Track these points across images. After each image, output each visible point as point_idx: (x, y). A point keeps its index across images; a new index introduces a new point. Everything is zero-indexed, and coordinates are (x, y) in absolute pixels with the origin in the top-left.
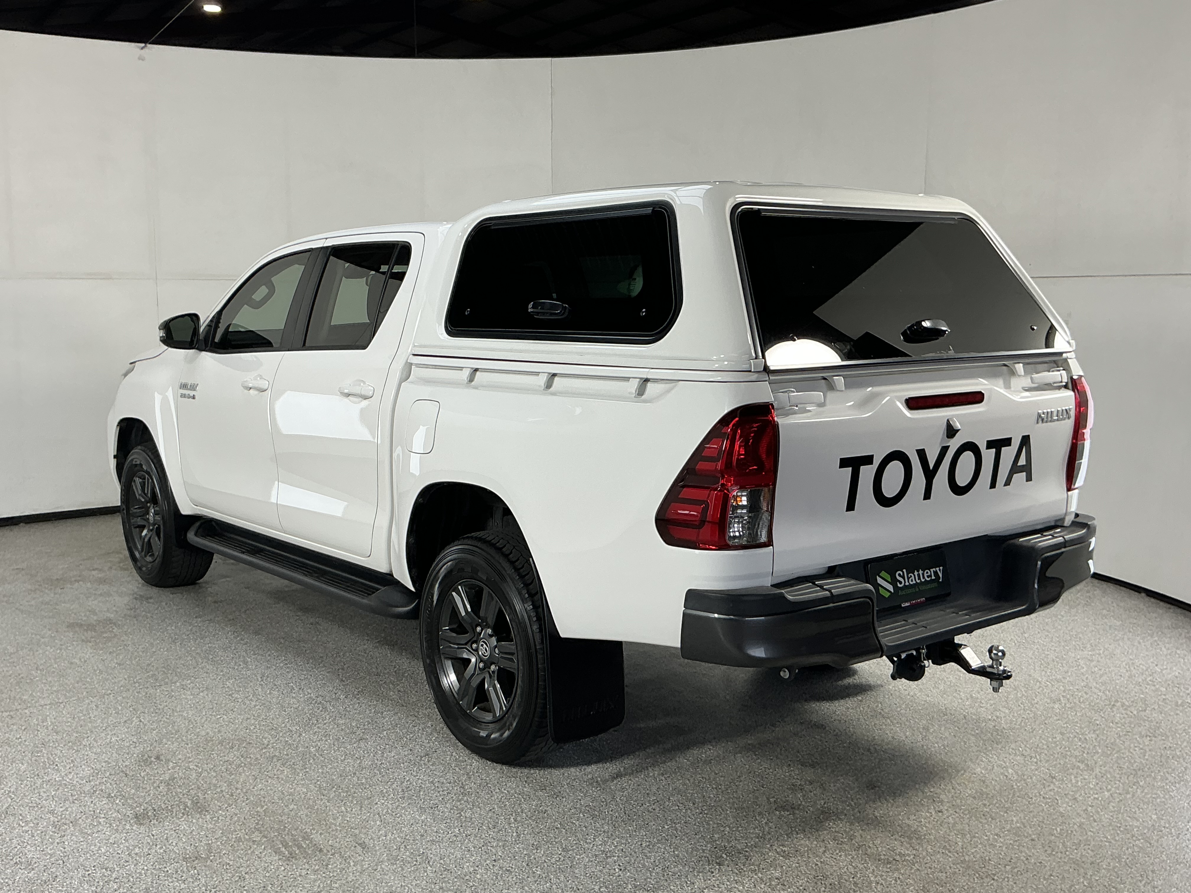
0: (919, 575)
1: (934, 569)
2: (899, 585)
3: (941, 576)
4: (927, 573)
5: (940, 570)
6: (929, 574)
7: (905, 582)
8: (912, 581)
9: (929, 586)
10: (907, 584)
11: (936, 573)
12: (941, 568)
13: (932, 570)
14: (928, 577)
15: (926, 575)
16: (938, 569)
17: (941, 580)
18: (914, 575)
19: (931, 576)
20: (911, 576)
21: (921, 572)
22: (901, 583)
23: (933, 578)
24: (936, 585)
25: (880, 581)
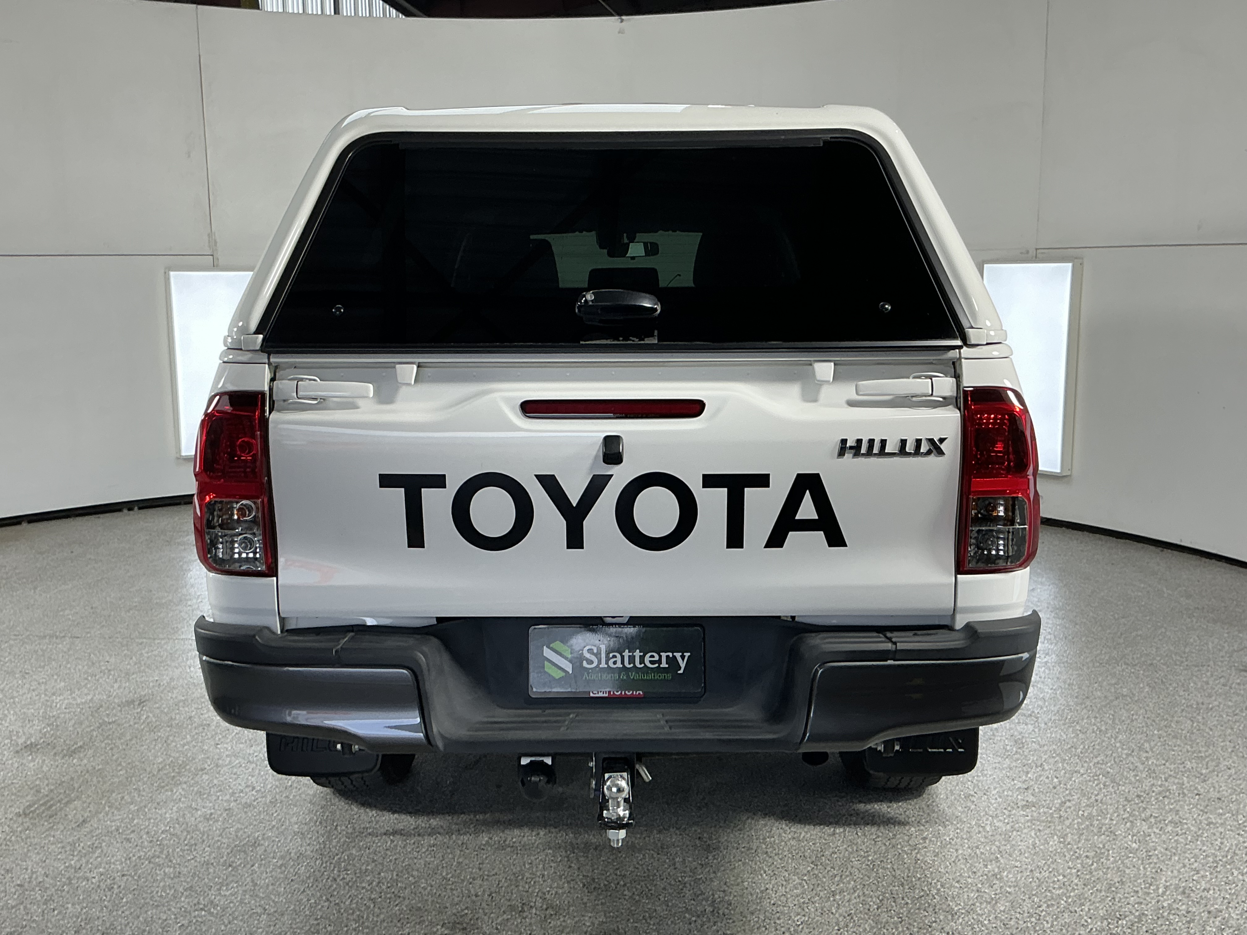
0: (632, 659)
1: (670, 654)
2: (585, 664)
3: (683, 665)
4: (652, 656)
5: (683, 657)
6: (657, 658)
7: (600, 662)
8: (615, 663)
9: (651, 676)
10: (603, 665)
11: (672, 661)
12: (687, 655)
13: (664, 655)
14: (652, 662)
15: (647, 659)
16: (678, 655)
17: (681, 672)
18: (623, 658)
19: (660, 661)
20: (614, 657)
21: (638, 654)
22: (590, 662)
23: (664, 665)
24: (669, 676)
25: (547, 653)
